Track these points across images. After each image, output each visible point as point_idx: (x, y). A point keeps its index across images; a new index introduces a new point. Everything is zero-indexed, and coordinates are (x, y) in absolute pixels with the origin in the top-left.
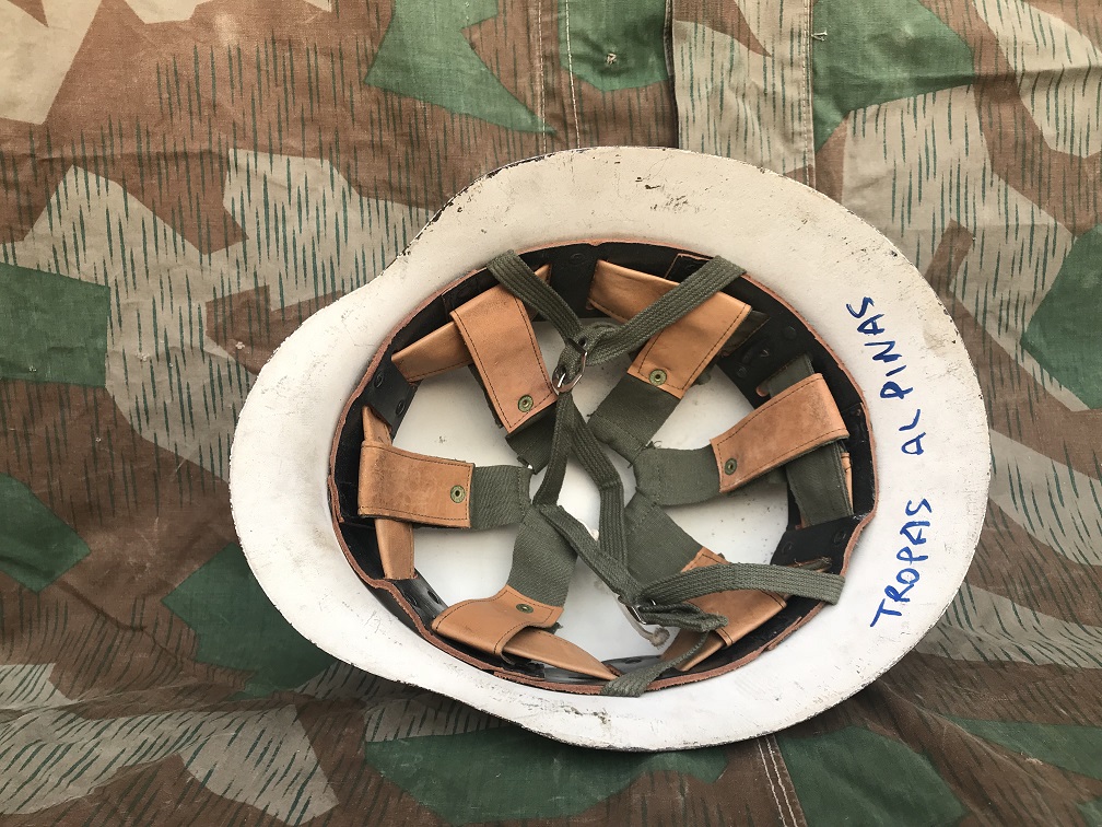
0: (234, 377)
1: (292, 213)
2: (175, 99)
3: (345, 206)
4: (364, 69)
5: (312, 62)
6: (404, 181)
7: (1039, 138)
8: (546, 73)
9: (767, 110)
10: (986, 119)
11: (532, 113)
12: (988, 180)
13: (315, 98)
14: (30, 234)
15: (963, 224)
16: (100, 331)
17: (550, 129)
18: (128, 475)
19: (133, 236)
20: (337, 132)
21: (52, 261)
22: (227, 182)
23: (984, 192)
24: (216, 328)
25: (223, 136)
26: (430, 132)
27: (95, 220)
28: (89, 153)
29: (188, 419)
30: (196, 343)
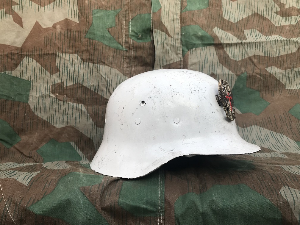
0: (56, 101)
1: (69, 66)
2: (47, 43)
3: (80, 64)
4: (85, 34)
5: (74, 33)
6: (92, 58)
7: (228, 56)
8: (125, 38)
9: (172, 49)
10: (217, 52)
11: (122, 46)
12: (219, 64)
13: (75, 41)
14: (16, 69)
15: (214, 73)
16: (28, 91)
17: (126, 50)
18: (31, 123)
19: (37, 71)
20: (79, 48)
21: (20, 75)
22: (57, 59)
23: (218, 67)
24: (53, 91)
25: (56, 50)
26: (99, 47)
27: (30, 68)
28: (30, 54)
29: (45, 111)
30: (48, 94)
